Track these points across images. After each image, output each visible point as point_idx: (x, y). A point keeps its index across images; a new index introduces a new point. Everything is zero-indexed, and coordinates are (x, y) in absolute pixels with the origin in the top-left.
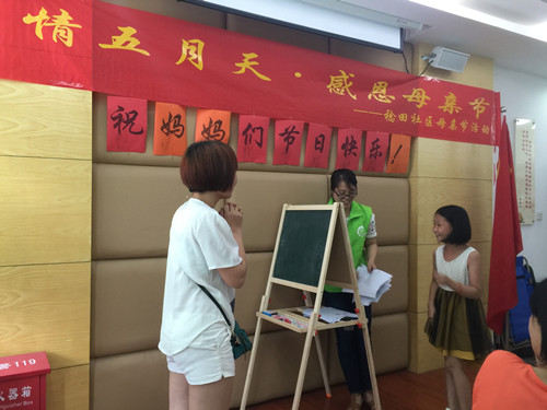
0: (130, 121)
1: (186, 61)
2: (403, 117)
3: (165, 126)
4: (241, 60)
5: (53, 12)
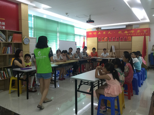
0: (100, 39)
1: (104, 34)
4: (109, 32)
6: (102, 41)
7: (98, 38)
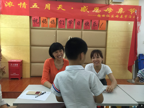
0: (36, 21)
1: (47, 8)
2: (103, 16)
3: (43, 21)
4: (58, 7)
5: (22, 3)
6: (41, 27)
7: (30, 17)
